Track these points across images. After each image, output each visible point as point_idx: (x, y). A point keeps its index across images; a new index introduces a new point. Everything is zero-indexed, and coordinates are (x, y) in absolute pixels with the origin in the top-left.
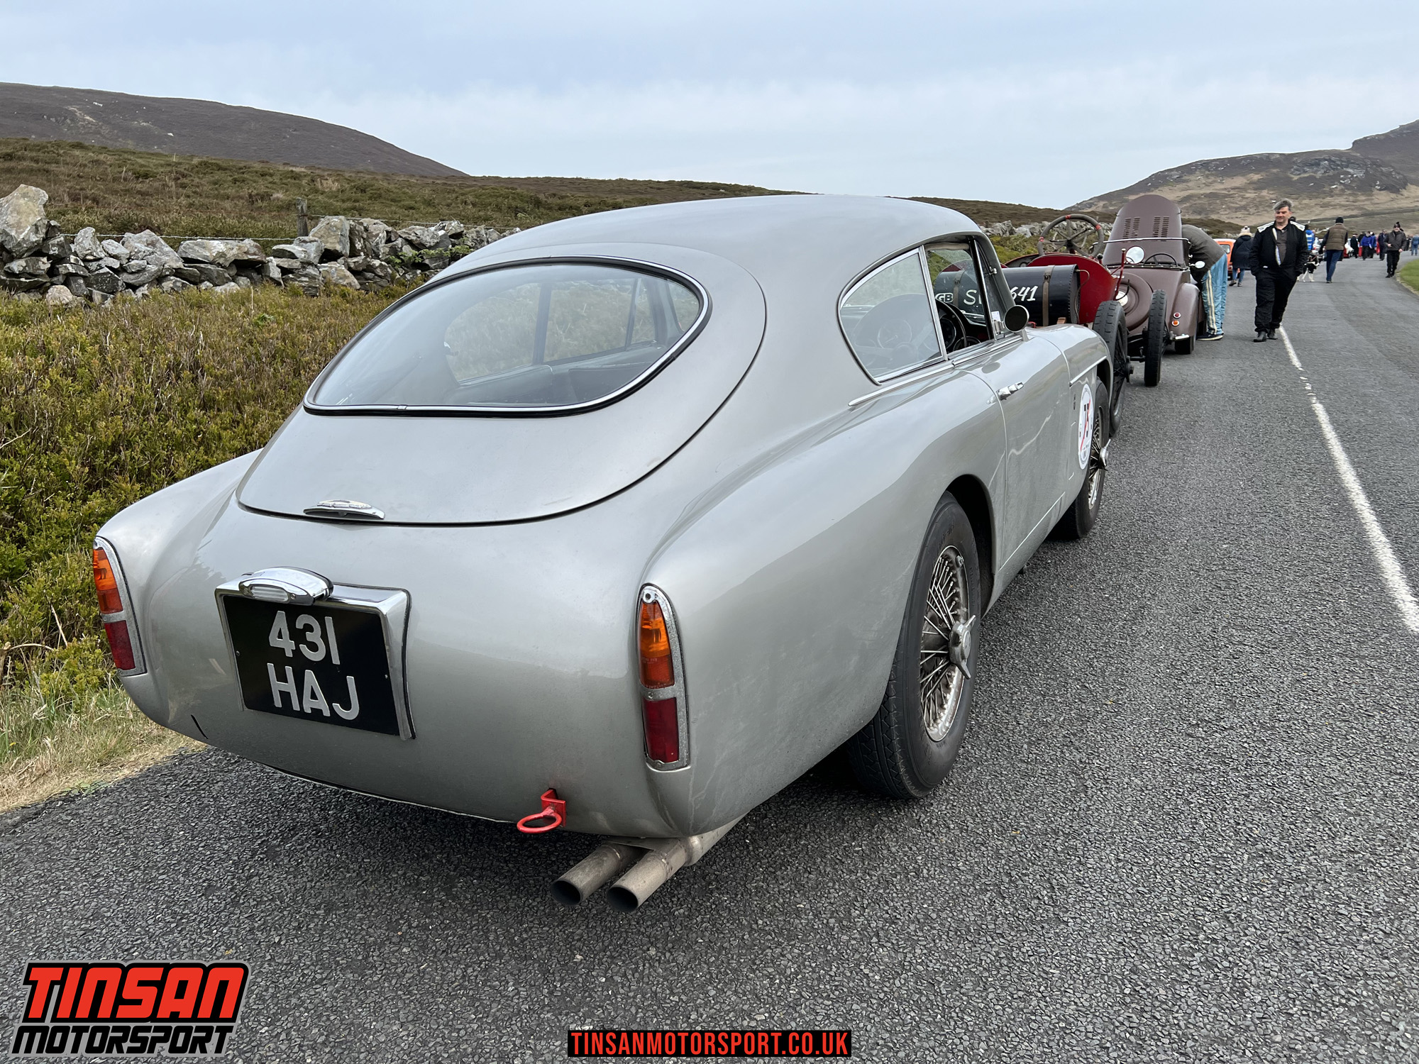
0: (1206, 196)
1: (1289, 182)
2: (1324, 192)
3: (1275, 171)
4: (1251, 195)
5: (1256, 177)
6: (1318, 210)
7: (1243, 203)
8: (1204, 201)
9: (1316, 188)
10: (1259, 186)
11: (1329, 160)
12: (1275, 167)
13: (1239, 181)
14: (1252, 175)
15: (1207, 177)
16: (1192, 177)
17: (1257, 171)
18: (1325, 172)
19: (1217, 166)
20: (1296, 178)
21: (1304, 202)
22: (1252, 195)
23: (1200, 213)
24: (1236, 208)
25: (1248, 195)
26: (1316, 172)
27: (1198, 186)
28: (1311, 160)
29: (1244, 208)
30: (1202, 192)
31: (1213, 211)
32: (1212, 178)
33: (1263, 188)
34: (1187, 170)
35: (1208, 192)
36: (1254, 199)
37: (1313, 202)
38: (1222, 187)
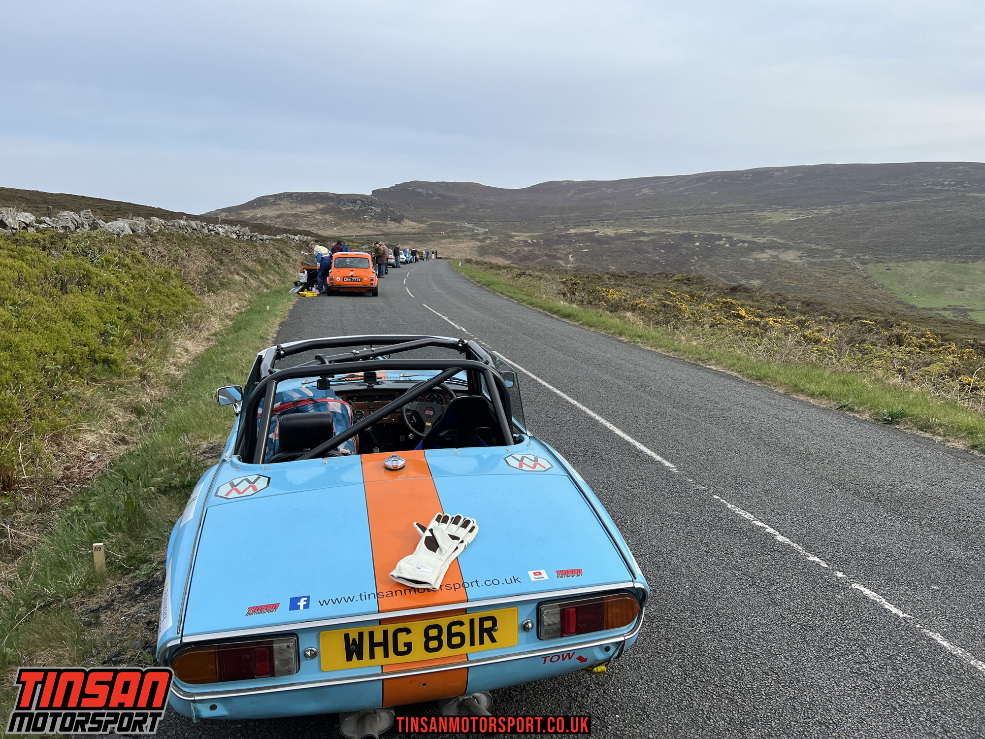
0: (292, 215)
1: (339, 211)
2: (361, 219)
3: (331, 203)
5: (321, 206)
6: (358, 229)
7: (315, 222)
8: (291, 218)
9: (356, 216)
10: (323, 212)
11: (361, 200)
12: (331, 201)
13: (311, 208)
14: (318, 205)
15: (291, 203)
16: (282, 202)
17: (321, 203)
18: (360, 207)
19: (297, 197)
20: (344, 209)
21: (350, 224)
22: (320, 217)
23: (290, 226)
24: (312, 225)
25: (317, 217)
26: (354, 207)
27: (286, 208)
28: (352, 199)
29: (316, 225)
30: (289, 212)
31: (298, 225)
32: (295, 205)
33: (326, 214)
34: (279, 197)
35: (293, 213)
36: (321, 220)
37: (355, 225)
38: (302, 210)
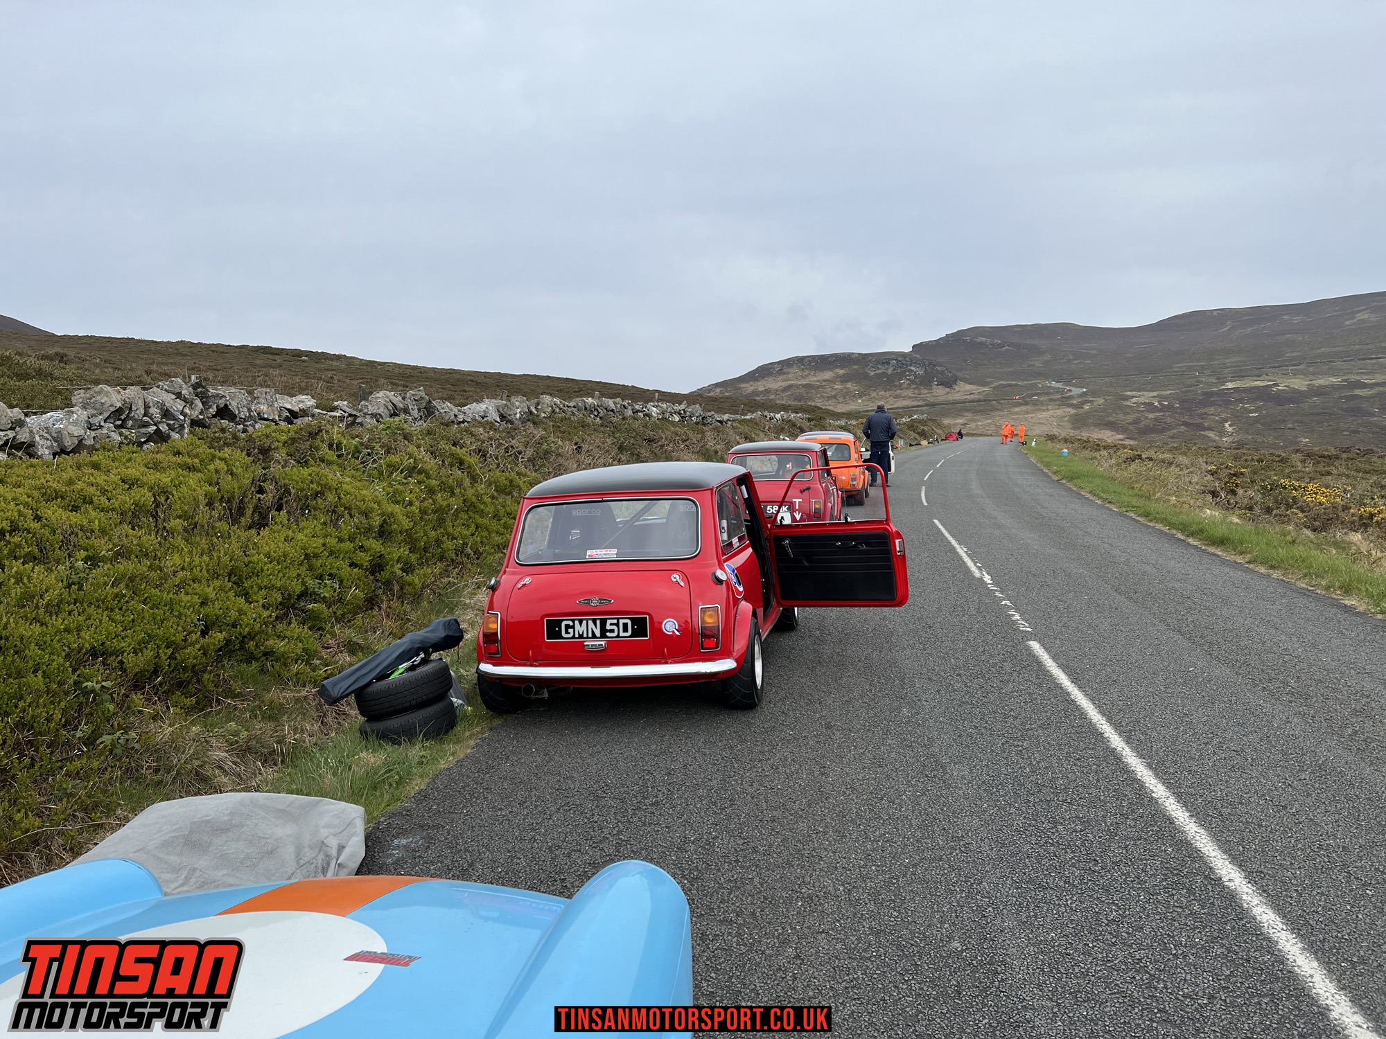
0: (804, 386)
1: (866, 376)
2: (896, 386)
3: (855, 367)
4: (838, 386)
5: (841, 372)
6: (892, 400)
7: (832, 394)
8: (802, 391)
9: (889, 382)
10: (844, 379)
11: (896, 360)
12: (855, 364)
13: (828, 375)
14: (837, 370)
15: (803, 370)
16: (790, 370)
17: (842, 367)
18: (894, 370)
19: (810, 362)
20: (872, 374)
21: (881, 393)
22: (840, 387)
23: (800, 401)
24: (828, 397)
25: (836, 387)
26: (887, 369)
27: (796, 378)
28: (884, 359)
29: (834, 397)
30: (799, 383)
31: (810, 399)
32: (807, 372)
33: (848, 381)
34: (787, 363)
35: (805, 383)
36: (842, 390)
37: (887, 394)
38: (816, 379)
